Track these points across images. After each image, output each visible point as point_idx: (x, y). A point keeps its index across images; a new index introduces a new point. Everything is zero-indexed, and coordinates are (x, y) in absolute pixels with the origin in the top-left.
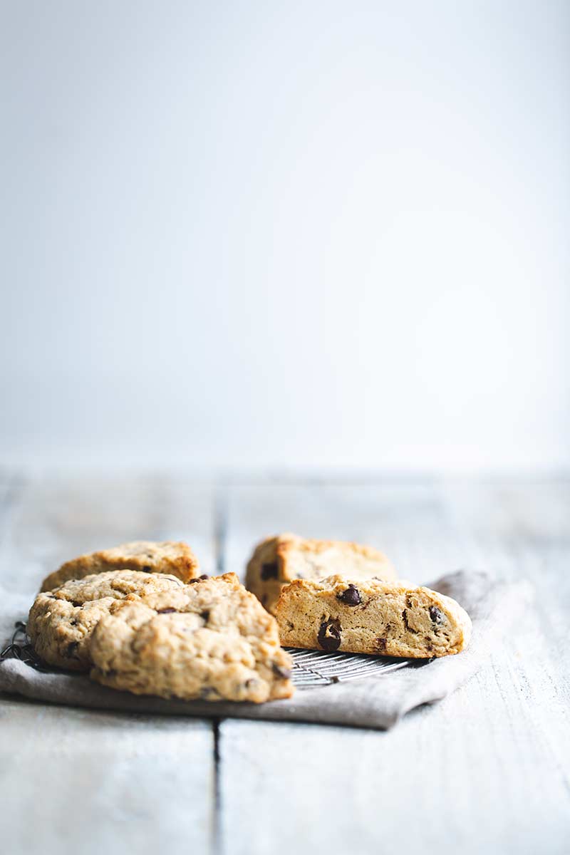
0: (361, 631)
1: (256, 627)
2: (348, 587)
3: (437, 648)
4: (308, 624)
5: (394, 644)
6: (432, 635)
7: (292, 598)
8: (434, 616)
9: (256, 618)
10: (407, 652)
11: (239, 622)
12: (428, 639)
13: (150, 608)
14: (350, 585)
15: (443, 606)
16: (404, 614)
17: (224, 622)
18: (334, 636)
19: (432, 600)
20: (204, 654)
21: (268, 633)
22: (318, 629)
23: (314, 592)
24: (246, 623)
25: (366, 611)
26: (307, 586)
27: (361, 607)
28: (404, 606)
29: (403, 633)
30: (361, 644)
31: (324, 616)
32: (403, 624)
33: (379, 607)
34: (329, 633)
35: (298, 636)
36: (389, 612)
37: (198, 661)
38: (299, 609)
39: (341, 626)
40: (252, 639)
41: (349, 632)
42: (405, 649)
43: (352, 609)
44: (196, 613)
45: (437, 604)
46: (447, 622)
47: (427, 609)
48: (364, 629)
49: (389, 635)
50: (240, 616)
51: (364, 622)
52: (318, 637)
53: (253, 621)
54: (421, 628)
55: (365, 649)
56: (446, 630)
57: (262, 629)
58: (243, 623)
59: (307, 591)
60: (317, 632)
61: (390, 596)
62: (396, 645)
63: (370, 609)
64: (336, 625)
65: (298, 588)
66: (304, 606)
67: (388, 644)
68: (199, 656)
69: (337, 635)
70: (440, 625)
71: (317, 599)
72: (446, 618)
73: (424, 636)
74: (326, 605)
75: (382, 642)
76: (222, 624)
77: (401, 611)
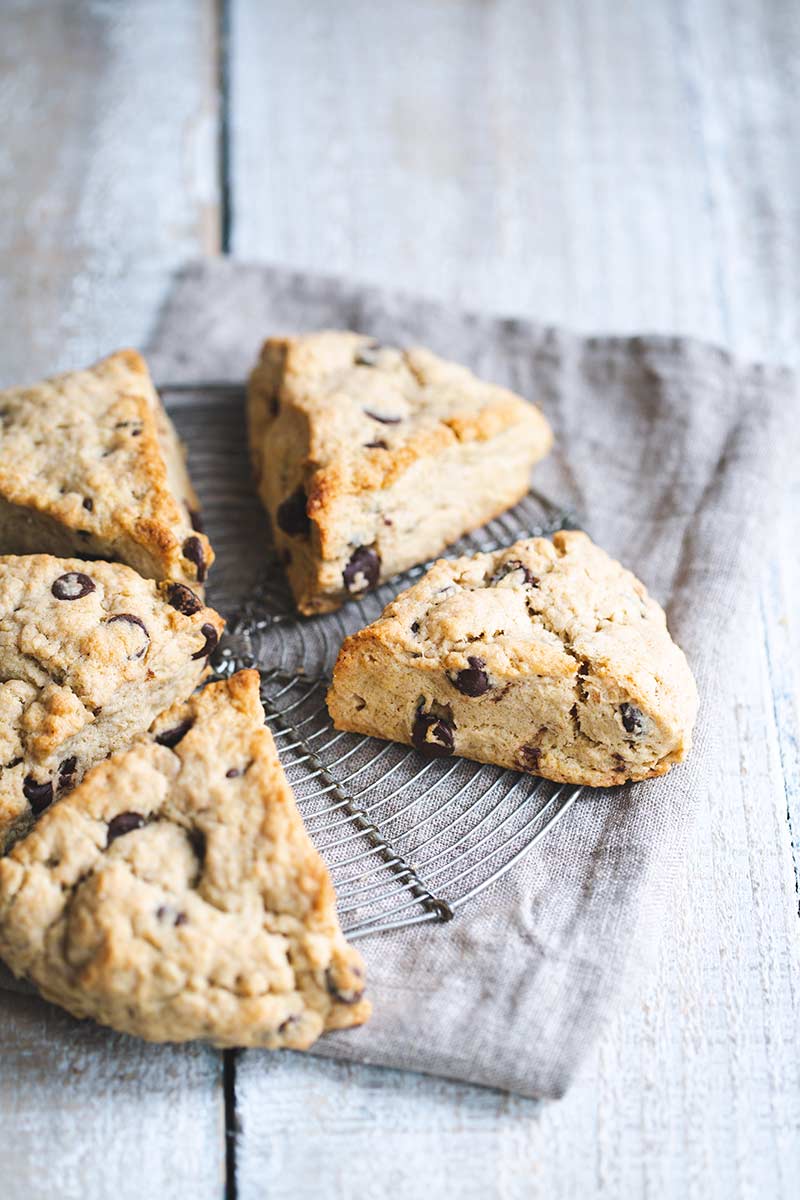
0: (492, 734)
1: (295, 897)
2: (466, 665)
3: (633, 770)
4: (393, 707)
5: (553, 763)
6: (626, 752)
7: (361, 663)
8: (629, 723)
9: (293, 873)
10: (577, 778)
11: (263, 881)
12: (618, 757)
13: (93, 818)
14: (471, 660)
15: (647, 707)
16: (574, 712)
17: (233, 881)
18: (442, 743)
19: (626, 693)
20: (200, 982)
21: (317, 915)
22: (412, 718)
23: (402, 658)
24: (276, 884)
25: (499, 703)
26: (390, 645)
27: (492, 696)
28: (572, 697)
29: (571, 740)
30: (493, 753)
31: (422, 700)
32: (569, 728)
33: (526, 699)
34: (431, 738)
35: (375, 721)
36: (545, 708)
37: (188, 998)
38: (375, 680)
39: (455, 722)
40: (288, 923)
41: (469, 734)
42: (574, 772)
43: (476, 700)
44: (180, 825)
45: (636, 701)
46: (654, 731)
47: (617, 708)
48: (499, 731)
49: (545, 741)
50: (262, 867)
51: (499, 719)
52: (413, 738)
53: (288, 879)
54: (606, 740)
55: (500, 761)
56: (652, 742)
57: (306, 902)
58: (269, 884)
59: (390, 654)
60: (409, 726)
61: (547, 680)
62: (556, 764)
63: (509, 701)
64: (445, 720)
65: (372, 646)
66: (384, 681)
67: (542, 762)
68: (189, 986)
69: (449, 740)
70: (642, 736)
71: (407, 671)
72: (652, 725)
73: (610, 752)
74: (427, 682)
75: (533, 754)
76: (230, 888)
77: (567, 709)
